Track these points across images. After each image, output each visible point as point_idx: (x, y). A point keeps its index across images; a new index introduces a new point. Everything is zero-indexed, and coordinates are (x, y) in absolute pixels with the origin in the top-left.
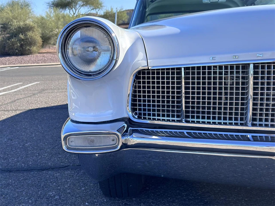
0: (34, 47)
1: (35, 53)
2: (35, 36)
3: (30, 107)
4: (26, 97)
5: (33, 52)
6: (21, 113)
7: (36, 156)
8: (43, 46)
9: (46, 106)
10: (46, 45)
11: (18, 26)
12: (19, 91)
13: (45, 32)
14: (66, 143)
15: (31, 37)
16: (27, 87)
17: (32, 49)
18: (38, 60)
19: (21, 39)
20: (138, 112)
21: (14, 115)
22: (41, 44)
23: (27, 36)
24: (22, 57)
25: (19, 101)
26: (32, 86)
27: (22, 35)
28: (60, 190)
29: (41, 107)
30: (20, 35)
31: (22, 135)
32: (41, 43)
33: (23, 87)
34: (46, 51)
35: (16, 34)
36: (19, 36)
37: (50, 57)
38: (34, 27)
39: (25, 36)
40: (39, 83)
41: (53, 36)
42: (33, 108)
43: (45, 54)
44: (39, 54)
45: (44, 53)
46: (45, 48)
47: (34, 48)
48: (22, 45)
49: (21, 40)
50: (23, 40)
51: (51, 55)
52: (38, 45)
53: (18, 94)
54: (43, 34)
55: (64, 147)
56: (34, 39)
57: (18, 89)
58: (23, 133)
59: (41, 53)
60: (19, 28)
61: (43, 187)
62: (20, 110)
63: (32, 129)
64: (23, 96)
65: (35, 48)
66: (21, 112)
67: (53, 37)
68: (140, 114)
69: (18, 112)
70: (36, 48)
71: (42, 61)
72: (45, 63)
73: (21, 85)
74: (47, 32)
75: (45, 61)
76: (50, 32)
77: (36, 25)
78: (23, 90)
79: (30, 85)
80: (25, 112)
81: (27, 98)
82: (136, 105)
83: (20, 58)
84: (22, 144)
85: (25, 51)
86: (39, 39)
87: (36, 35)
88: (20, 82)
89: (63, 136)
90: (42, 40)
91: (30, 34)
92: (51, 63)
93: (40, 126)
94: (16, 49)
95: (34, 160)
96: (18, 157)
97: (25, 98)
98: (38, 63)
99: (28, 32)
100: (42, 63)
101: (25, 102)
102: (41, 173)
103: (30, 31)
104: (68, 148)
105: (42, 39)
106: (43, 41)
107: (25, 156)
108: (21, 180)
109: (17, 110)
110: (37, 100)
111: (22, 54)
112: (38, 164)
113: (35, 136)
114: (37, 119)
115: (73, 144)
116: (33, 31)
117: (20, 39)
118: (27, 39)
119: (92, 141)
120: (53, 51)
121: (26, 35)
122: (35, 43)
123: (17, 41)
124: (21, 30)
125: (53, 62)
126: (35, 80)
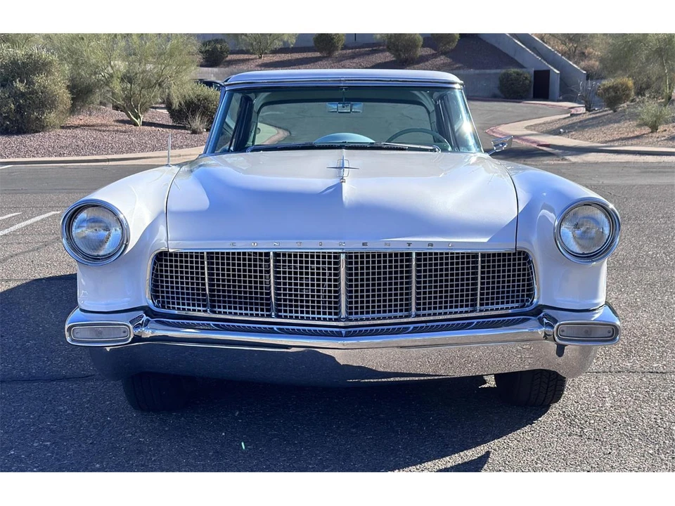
0: (50, 113)
1: (54, 127)
2: (53, 85)
3: (37, 275)
4: (29, 251)
5: (47, 126)
6: (18, 286)
7: (44, 361)
8: (73, 110)
9: (68, 273)
10: (82, 106)
11: (10, 58)
12: (14, 234)
13: (79, 74)
14: (70, 335)
15: (44, 87)
16: (31, 225)
17: (45, 118)
18: (62, 147)
19: (18, 92)
20: (160, 299)
21: (5, 289)
22: (69, 106)
23: (34, 84)
24: (20, 138)
25: (14, 259)
26: (43, 220)
27: (21, 81)
28: (75, 404)
29: (59, 274)
30: (16, 82)
31: (20, 329)
32: (69, 102)
33: (23, 224)
34: (81, 123)
35: (6, 80)
36: (12, 85)
37: (91, 140)
38: (51, 62)
39: (29, 85)
40: (59, 212)
41: (98, 85)
42: (42, 276)
43: (78, 131)
44: (64, 131)
45: (76, 127)
46: (79, 114)
47: (51, 117)
48: (19, 109)
49: (18, 95)
50: (23, 95)
51: (94, 134)
52: (61, 107)
53: (12, 243)
54: (72, 80)
55: (68, 339)
56: (52, 92)
57: (12, 229)
58: (23, 326)
59: (69, 127)
60: (14, 63)
61: (50, 401)
62: (15, 280)
63: (38, 318)
64: (23, 248)
65: (52, 115)
66: (19, 283)
67: (100, 87)
68: (163, 302)
69: (12, 285)
70: (54, 115)
71: (70, 149)
72: (78, 155)
73: (19, 219)
74: (83, 73)
75: (77, 150)
76: (91, 75)
77: (55, 58)
78: (23, 231)
79: (38, 218)
80: (26, 283)
81: (31, 253)
82: (158, 292)
83: (15, 140)
84: (20, 343)
85: (28, 122)
86: (64, 92)
87: (56, 83)
88: (16, 209)
89: (67, 327)
90: (69, 96)
91: (40, 80)
92: (93, 154)
93: (53, 312)
94: (6, 118)
95: (39, 367)
96: (14, 363)
97: (25, 252)
98: (60, 155)
99: (35, 75)
100: (69, 155)
101: (27, 263)
102: (49, 385)
103: (40, 72)
104: (73, 340)
105: (72, 92)
106: (73, 99)
107: (24, 361)
108: (18, 392)
109: (10, 280)
110: (52, 258)
111: (20, 131)
112: (45, 373)
113: (43, 330)
114: (49, 299)
115: (78, 336)
116: (49, 73)
117: (16, 92)
118: (34, 92)
119: (101, 333)
120: (99, 122)
121: (30, 83)
122: (53, 102)
123: (9, 97)
124: (19, 68)
125: (97, 154)
126: (52, 204)
